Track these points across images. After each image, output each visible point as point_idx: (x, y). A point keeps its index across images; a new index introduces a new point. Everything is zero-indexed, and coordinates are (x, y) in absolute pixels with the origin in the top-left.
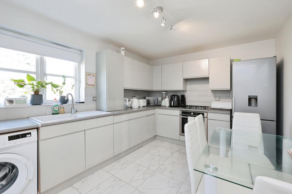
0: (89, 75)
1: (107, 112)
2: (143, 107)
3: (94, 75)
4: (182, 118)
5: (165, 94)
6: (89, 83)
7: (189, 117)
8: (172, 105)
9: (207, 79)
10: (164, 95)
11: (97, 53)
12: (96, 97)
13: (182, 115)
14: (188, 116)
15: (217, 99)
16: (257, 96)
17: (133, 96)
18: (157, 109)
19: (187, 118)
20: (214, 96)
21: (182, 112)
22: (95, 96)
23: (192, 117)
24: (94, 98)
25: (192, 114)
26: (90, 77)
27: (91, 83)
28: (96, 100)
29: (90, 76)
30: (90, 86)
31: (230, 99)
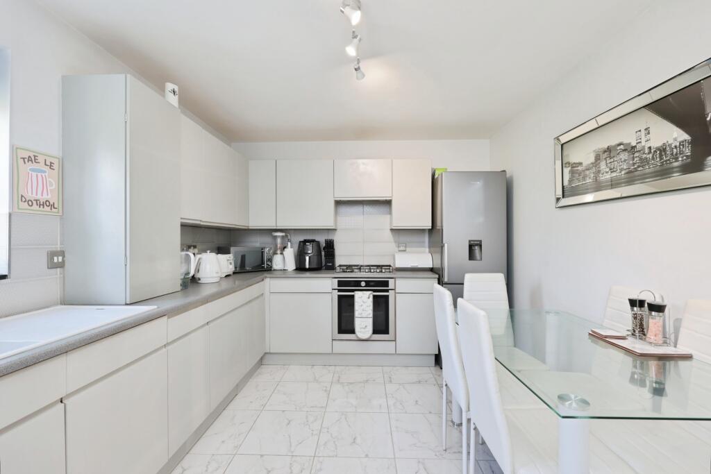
0: (32, 159)
1: (126, 304)
2: (226, 276)
3: (56, 161)
4: (339, 296)
5: (283, 236)
6: (29, 196)
7: (356, 292)
8: (307, 266)
9: (388, 203)
10: (279, 241)
11: (65, 79)
12: (62, 253)
13: (339, 291)
14: (353, 291)
15: (402, 248)
16: (481, 241)
17: (190, 243)
18: (267, 280)
19: (353, 296)
20: (395, 242)
21: (339, 281)
22: (58, 247)
23: (365, 292)
24: (52, 255)
25: (363, 284)
26: (33, 170)
27: (39, 197)
28: (61, 265)
29: (35, 166)
30: (35, 207)
31: (424, 247)
